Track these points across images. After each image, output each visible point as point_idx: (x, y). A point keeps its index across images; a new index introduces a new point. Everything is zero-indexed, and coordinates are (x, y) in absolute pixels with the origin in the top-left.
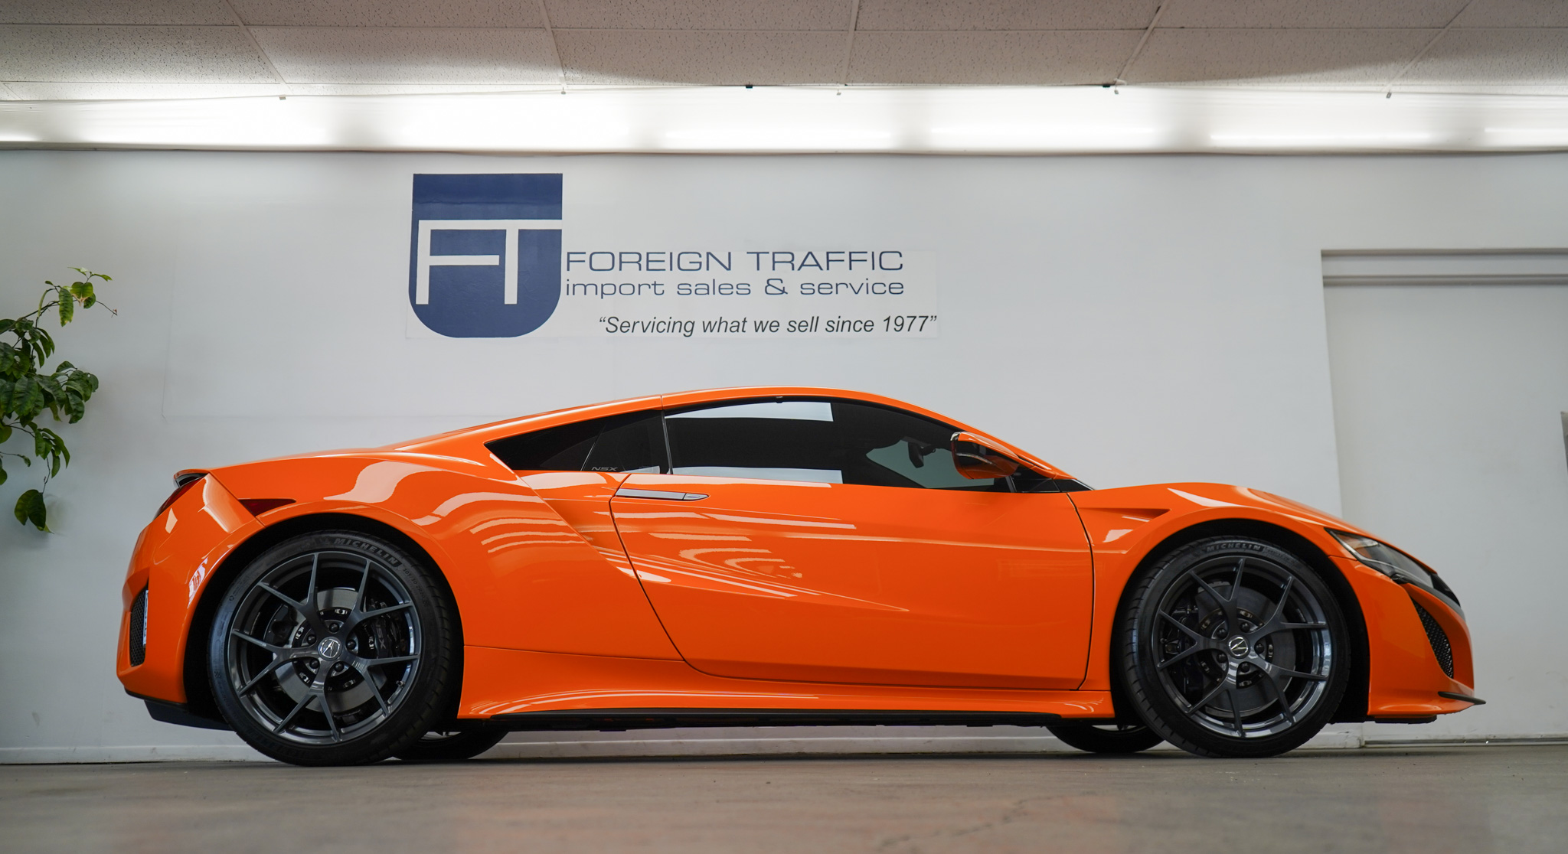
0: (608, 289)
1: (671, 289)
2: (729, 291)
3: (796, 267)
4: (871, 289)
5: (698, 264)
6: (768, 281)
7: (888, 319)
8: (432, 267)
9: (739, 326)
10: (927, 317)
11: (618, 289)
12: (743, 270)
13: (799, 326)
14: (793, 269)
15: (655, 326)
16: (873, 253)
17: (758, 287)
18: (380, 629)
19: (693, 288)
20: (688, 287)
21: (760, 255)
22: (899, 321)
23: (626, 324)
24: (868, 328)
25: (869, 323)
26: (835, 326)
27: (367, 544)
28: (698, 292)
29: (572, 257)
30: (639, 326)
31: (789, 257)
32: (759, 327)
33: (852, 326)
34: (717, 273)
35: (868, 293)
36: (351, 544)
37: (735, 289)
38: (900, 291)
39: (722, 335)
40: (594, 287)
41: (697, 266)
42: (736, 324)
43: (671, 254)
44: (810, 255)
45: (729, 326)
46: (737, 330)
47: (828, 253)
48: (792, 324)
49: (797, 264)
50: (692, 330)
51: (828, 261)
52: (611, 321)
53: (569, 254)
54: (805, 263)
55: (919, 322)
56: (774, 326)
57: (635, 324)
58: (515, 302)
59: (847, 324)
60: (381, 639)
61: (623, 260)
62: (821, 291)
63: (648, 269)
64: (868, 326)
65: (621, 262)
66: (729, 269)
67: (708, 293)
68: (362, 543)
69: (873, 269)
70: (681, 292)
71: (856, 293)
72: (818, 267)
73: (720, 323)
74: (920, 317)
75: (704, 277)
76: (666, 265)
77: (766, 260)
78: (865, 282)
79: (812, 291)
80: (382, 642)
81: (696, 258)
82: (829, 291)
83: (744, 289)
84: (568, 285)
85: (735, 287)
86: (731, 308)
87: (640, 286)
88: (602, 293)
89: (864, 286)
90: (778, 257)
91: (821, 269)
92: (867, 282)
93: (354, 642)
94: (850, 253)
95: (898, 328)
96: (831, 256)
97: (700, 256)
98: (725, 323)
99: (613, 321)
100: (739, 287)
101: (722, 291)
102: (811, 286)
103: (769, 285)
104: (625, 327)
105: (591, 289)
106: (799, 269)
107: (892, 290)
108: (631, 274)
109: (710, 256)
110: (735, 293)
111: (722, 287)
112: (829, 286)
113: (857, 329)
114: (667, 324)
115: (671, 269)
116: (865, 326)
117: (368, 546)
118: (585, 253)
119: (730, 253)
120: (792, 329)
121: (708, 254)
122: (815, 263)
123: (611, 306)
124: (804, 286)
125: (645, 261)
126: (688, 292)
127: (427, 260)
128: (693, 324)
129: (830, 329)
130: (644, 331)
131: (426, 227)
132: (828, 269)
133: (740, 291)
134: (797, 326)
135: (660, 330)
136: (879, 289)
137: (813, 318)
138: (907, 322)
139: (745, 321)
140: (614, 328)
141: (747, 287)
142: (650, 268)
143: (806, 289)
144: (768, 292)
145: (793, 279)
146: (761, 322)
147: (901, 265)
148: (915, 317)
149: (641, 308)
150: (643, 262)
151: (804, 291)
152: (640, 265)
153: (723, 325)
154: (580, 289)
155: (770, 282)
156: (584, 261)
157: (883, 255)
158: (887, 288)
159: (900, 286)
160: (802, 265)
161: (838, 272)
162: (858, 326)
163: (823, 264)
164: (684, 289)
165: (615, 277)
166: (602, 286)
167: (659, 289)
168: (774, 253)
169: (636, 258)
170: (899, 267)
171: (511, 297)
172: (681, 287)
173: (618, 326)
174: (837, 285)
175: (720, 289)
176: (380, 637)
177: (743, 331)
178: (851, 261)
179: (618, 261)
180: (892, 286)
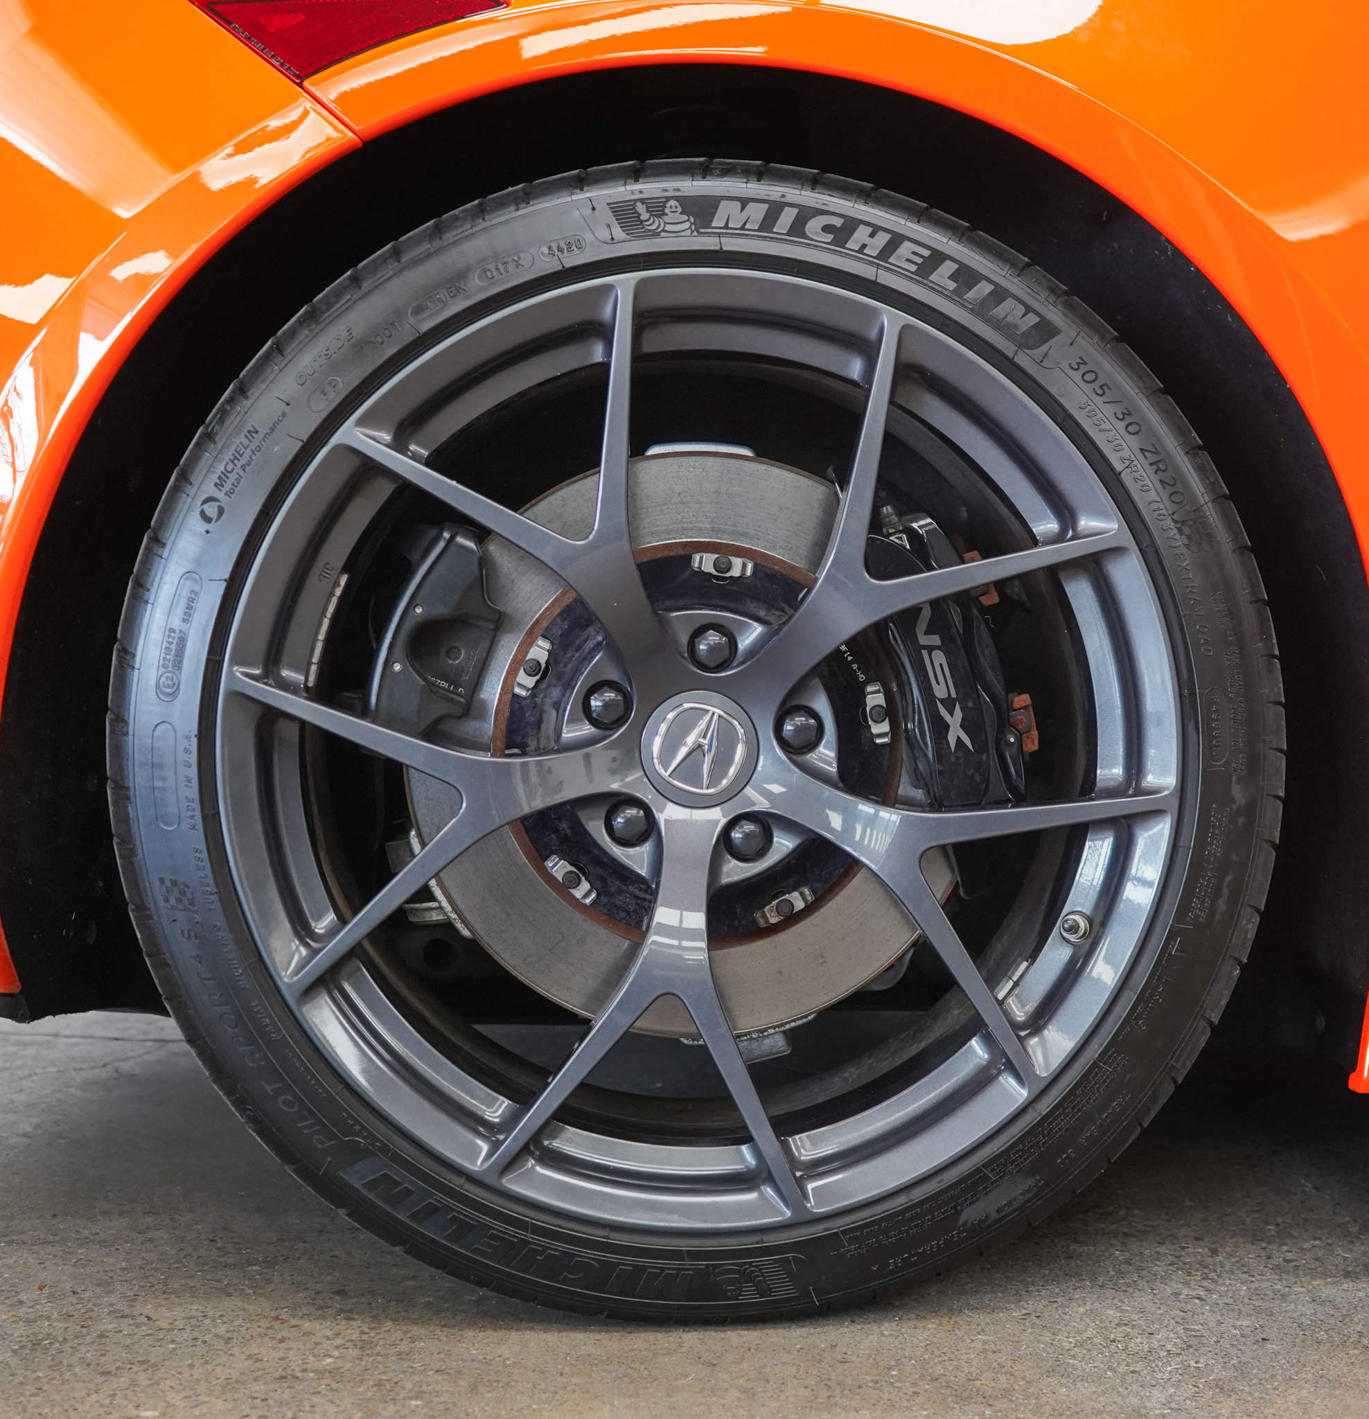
18: (939, 658)
27: (876, 229)
36: (798, 229)
60: (949, 704)
68: (851, 225)
80: (954, 720)
93: (813, 714)
117: (882, 239)
176: (940, 691)
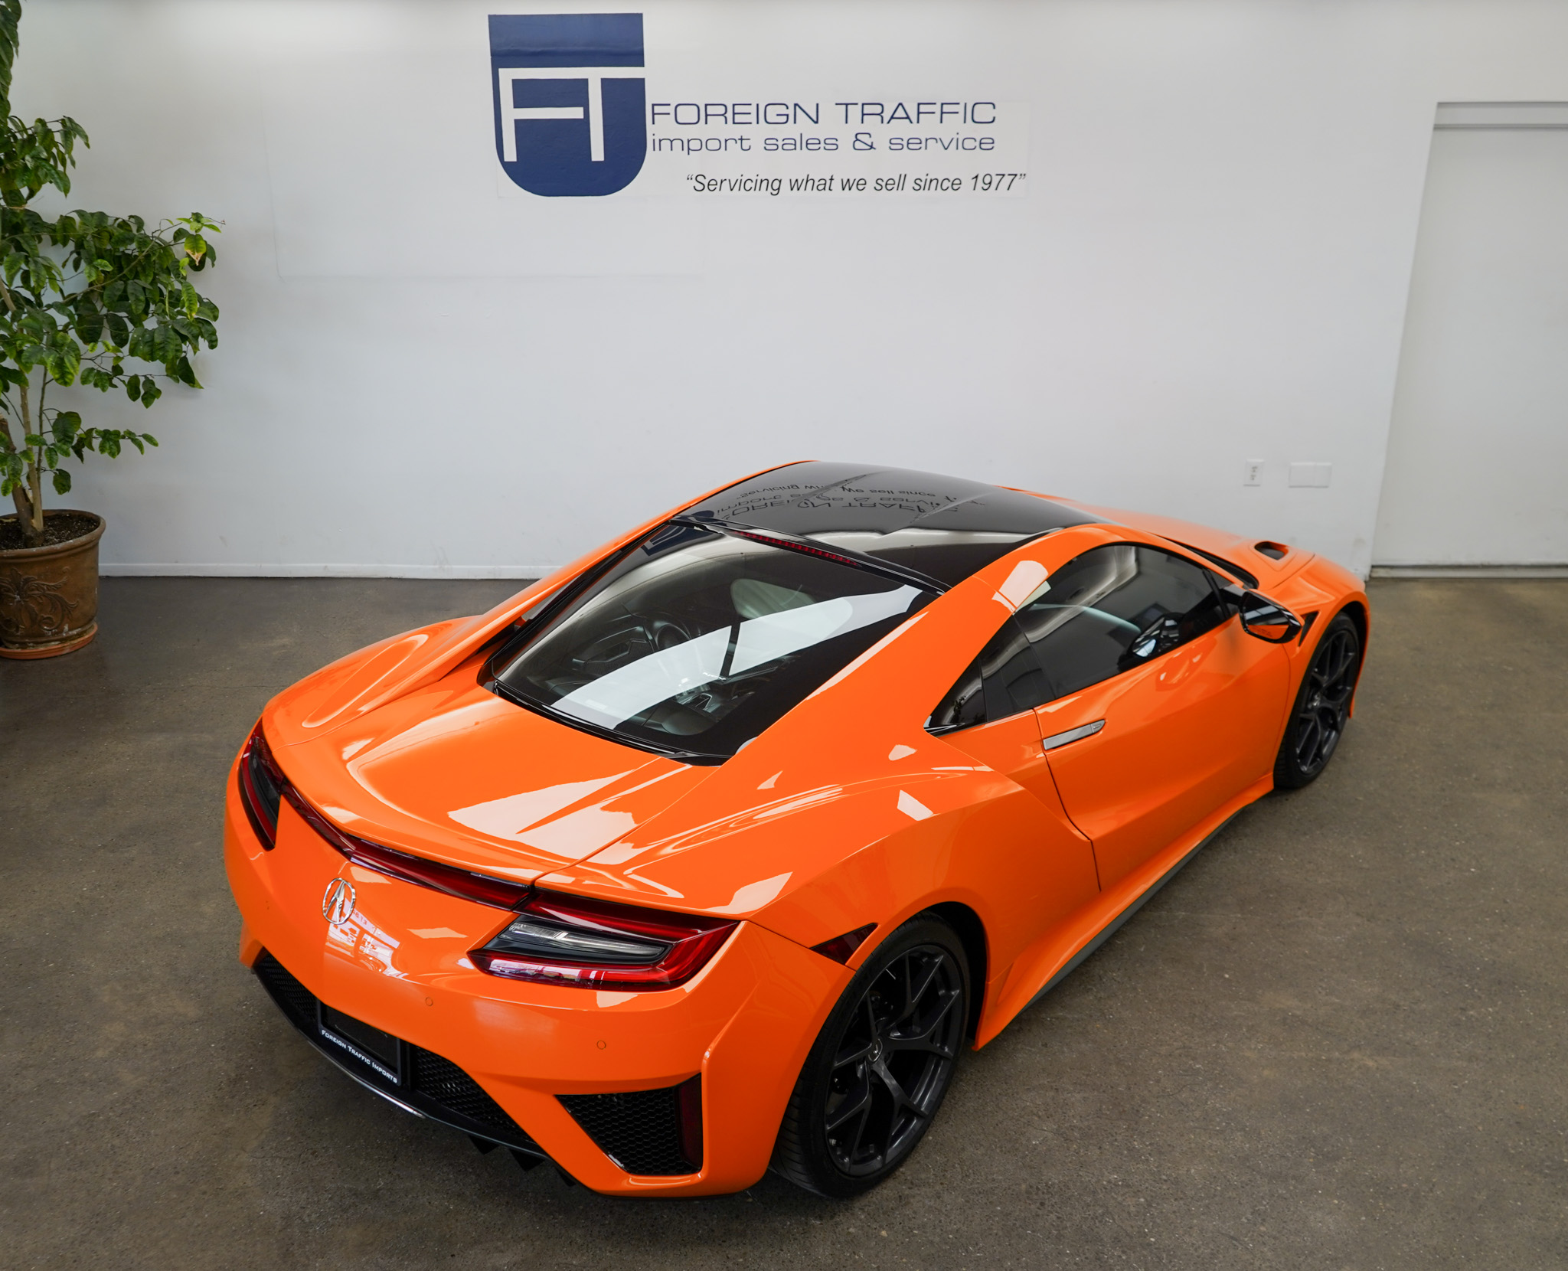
0: (695, 145)
1: (757, 144)
2: (817, 147)
3: (886, 120)
4: (961, 144)
5: (785, 117)
6: (856, 135)
7: (976, 177)
8: (517, 121)
9: (825, 185)
10: (1016, 175)
11: (704, 145)
12: (831, 124)
13: (886, 184)
14: (882, 122)
15: (742, 184)
16: (966, 104)
17: (846, 141)
19: (780, 143)
20: (774, 142)
21: (849, 106)
22: (987, 180)
23: (713, 182)
24: (955, 187)
25: (957, 182)
26: (922, 184)
28: (785, 147)
29: (657, 109)
30: (726, 184)
31: (878, 109)
32: (847, 185)
33: (939, 184)
34: (803, 127)
35: (957, 149)
37: (822, 145)
38: (990, 146)
39: (809, 194)
40: (680, 142)
41: (784, 119)
42: (823, 182)
43: (758, 105)
44: (900, 107)
45: (816, 184)
46: (824, 189)
47: (919, 104)
48: (879, 182)
49: (887, 116)
50: (779, 189)
51: (919, 113)
52: (698, 178)
53: (653, 105)
54: (895, 116)
55: (1007, 179)
56: (861, 184)
57: (722, 182)
58: (602, 159)
59: (934, 183)
61: (708, 113)
62: (910, 146)
63: (734, 123)
64: (956, 184)
65: (707, 115)
66: (816, 122)
67: (795, 149)
69: (965, 122)
70: (768, 147)
71: (946, 149)
72: (907, 120)
73: (807, 181)
74: (1009, 175)
75: (790, 130)
76: (752, 118)
77: (855, 112)
78: (956, 137)
79: (900, 147)
81: (782, 110)
82: (918, 146)
83: (832, 144)
84: (654, 140)
85: (822, 142)
86: (818, 164)
87: (726, 141)
88: (689, 149)
89: (954, 142)
90: (868, 109)
91: (911, 122)
92: (958, 136)
94: (942, 104)
95: (986, 187)
96: (923, 108)
97: (787, 108)
98: (812, 181)
99: (700, 179)
100: (827, 142)
101: (810, 146)
102: (899, 141)
103: (857, 140)
104: (712, 185)
105: (677, 144)
106: (888, 123)
107: (983, 146)
108: (717, 128)
109: (797, 107)
110: (822, 148)
111: (809, 142)
112: (918, 141)
113: (944, 187)
114: (754, 181)
115: (758, 123)
116: (953, 184)
118: (669, 105)
119: (817, 105)
120: (879, 187)
121: (796, 105)
122: (905, 116)
123: (696, 163)
124: (893, 141)
125: (732, 113)
126: (775, 147)
127: (511, 114)
128: (780, 181)
129: (917, 187)
130: (732, 190)
131: (508, 75)
132: (918, 122)
133: (828, 147)
134: (884, 184)
135: (747, 188)
136: (969, 144)
137: (901, 176)
138: (996, 179)
139: (831, 179)
140: (701, 187)
141: (834, 141)
142: (736, 121)
143: (896, 144)
144: (856, 147)
145: (881, 133)
146: (848, 180)
147: (994, 118)
148: (1004, 175)
149: (727, 165)
150: (729, 115)
151: (893, 147)
152: (726, 118)
153: (810, 183)
154: (666, 144)
155: (859, 137)
156: (669, 114)
157: (977, 106)
158: (977, 144)
159: (991, 141)
160: (892, 118)
161: (928, 126)
162: (946, 184)
163: (914, 117)
164: (771, 144)
165: (701, 131)
166: (689, 141)
167: (746, 145)
168: (863, 104)
169: (721, 110)
170: (991, 120)
171: (598, 154)
172: (768, 142)
173: (706, 184)
174: (927, 140)
175: (807, 144)
177: (830, 190)
178: (942, 113)
179: (704, 114)
180: (983, 141)
